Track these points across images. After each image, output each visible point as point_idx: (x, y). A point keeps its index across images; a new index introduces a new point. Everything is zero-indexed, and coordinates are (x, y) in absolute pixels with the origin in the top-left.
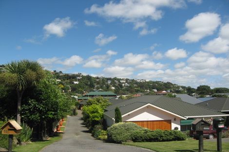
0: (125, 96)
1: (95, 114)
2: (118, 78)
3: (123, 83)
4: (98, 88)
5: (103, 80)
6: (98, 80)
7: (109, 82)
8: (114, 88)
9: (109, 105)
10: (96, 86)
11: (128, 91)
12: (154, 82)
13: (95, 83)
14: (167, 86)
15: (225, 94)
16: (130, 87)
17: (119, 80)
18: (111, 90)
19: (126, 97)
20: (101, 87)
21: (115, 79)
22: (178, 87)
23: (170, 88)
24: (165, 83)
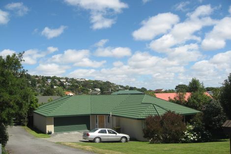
7: (49, 81)
17: (59, 79)
23: (110, 87)
24: (104, 83)
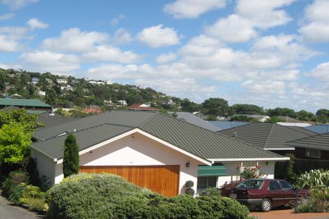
0: (67, 110)
1: (12, 147)
2: (52, 74)
3: (63, 84)
4: (11, 92)
5: (22, 75)
6: (12, 76)
8: (44, 93)
9: (38, 126)
10: (8, 88)
11: (71, 100)
12: (121, 87)
13: (6, 81)
14: (147, 95)
15: (254, 116)
16: (75, 93)
18: (39, 97)
19: (70, 112)
20: (18, 91)
21: (47, 75)
22: (167, 99)
